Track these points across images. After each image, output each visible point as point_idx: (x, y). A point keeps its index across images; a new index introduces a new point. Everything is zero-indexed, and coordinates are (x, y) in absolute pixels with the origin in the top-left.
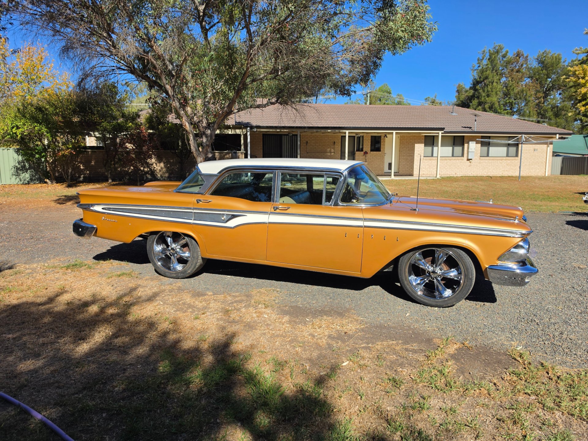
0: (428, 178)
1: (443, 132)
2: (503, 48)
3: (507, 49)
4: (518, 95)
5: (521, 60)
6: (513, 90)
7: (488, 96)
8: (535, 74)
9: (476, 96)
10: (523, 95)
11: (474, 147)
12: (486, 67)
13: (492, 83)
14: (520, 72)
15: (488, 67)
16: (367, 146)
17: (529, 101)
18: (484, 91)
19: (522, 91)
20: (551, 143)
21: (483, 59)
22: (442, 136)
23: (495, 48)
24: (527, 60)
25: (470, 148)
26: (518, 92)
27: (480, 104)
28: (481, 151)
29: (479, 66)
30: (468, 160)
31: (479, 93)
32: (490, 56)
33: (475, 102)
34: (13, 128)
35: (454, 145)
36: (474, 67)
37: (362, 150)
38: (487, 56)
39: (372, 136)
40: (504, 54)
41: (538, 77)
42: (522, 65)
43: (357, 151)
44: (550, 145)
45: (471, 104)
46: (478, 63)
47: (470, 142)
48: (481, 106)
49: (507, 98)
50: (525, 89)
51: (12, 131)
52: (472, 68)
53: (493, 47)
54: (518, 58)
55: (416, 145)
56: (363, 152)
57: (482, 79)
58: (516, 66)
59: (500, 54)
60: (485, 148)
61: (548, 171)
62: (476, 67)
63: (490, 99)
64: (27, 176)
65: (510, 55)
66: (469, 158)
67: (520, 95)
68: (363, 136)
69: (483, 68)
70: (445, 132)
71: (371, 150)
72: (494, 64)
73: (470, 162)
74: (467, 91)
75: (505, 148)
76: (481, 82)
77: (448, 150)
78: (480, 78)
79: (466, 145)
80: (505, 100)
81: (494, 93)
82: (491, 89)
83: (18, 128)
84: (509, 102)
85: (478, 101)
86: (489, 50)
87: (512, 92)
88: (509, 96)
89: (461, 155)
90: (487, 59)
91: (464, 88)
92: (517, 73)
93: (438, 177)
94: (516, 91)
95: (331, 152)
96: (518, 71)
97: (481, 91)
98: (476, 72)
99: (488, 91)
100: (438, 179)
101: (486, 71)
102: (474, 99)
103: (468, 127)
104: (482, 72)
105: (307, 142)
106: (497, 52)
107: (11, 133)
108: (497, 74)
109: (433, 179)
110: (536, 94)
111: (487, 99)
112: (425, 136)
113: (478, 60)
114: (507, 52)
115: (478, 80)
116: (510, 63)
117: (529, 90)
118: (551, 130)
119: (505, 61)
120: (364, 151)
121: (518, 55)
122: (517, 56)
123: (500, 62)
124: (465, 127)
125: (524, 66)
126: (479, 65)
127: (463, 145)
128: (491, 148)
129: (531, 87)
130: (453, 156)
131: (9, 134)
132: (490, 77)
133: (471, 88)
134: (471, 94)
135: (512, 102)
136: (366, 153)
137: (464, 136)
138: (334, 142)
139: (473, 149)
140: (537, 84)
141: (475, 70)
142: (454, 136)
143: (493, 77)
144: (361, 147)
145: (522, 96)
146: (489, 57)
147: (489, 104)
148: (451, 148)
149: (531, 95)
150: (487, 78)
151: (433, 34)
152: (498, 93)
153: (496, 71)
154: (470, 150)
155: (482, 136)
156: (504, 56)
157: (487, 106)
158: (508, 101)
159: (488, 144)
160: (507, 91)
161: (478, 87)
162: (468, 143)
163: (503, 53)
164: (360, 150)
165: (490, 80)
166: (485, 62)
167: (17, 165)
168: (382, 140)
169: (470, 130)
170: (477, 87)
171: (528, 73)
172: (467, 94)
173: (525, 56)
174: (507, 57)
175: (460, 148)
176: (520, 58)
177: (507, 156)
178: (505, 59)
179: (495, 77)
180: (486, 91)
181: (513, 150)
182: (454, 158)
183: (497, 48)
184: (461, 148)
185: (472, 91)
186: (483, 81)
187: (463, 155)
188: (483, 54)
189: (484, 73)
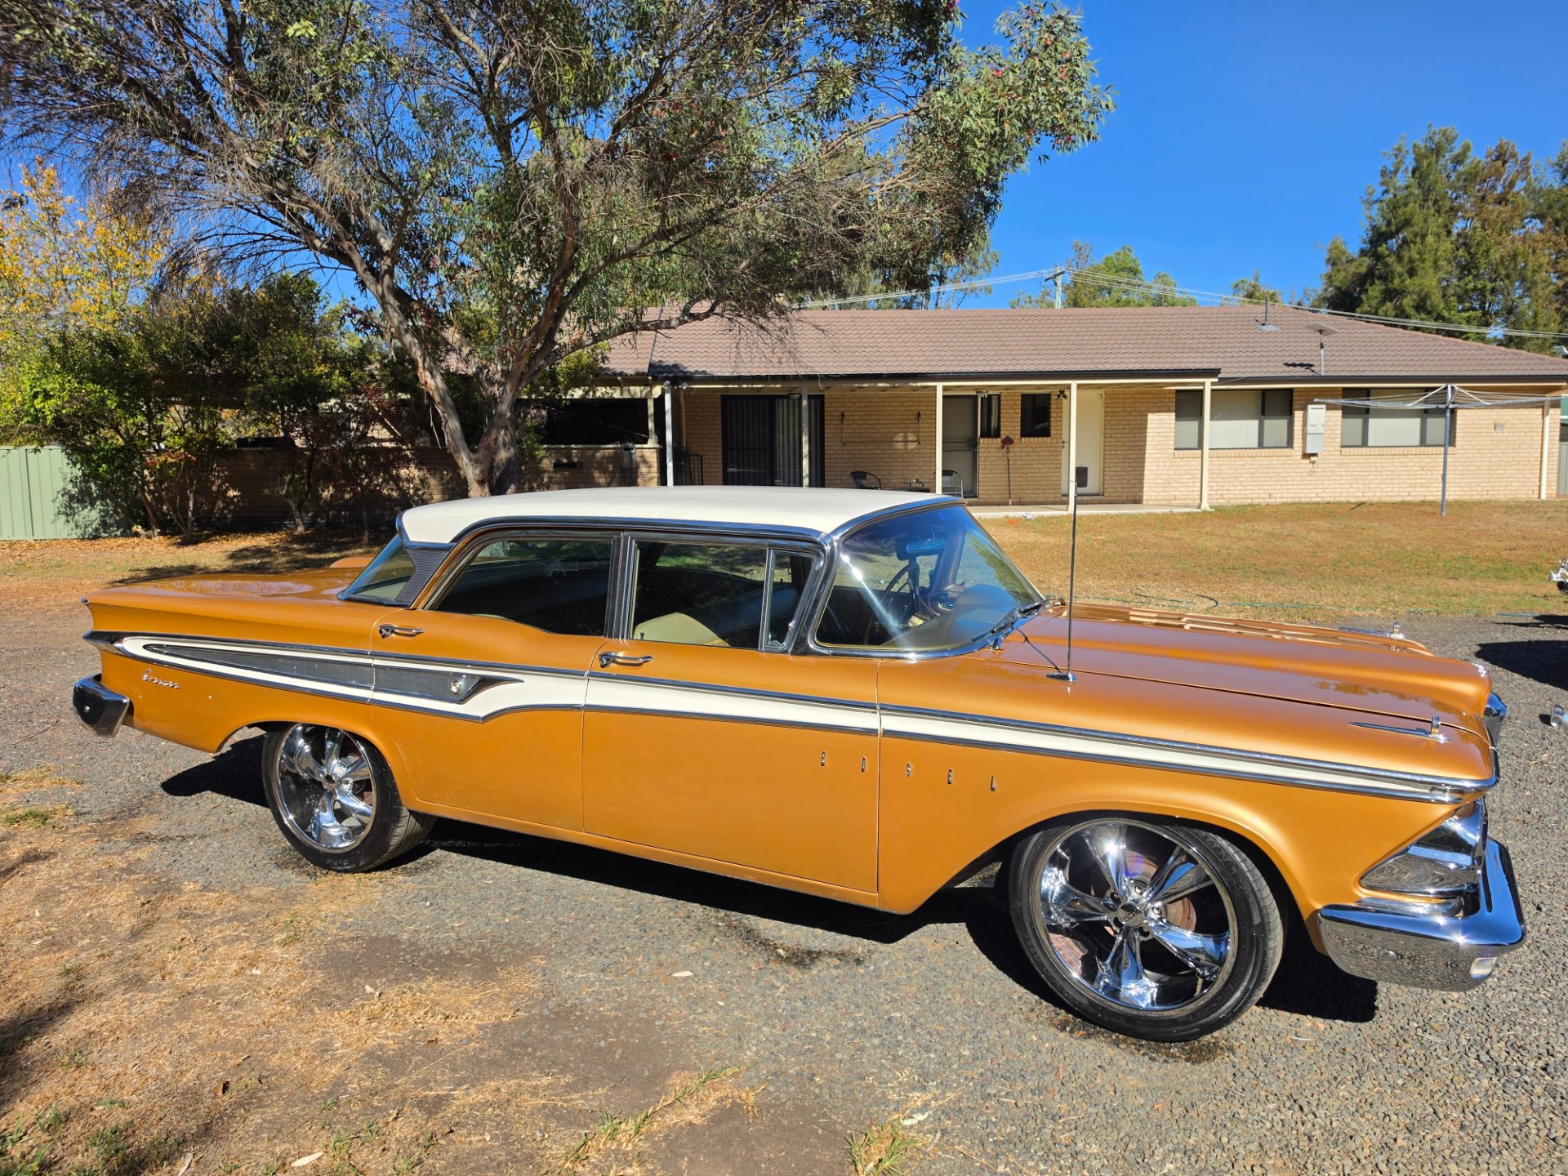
0: (1176, 510)
1: (1216, 380)
2: (1455, 138)
3: (1467, 141)
4: (1500, 267)
5: (1510, 170)
6: (1488, 256)
7: (1412, 272)
8: (1550, 207)
9: (1377, 273)
10: (1516, 266)
11: (1320, 420)
12: (1406, 192)
13: (1424, 237)
14: (1507, 201)
15: (1411, 194)
16: (1011, 423)
17: (1534, 283)
18: (1400, 259)
19: (1514, 257)
20: (1556, 404)
21: (1396, 172)
22: (1212, 390)
23: (1431, 138)
24: (1528, 168)
25: (1309, 423)
26: (1502, 257)
27: (1389, 295)
28: (1342, 430)
29: (1386, 192)
30: (1306, 456)
31: (1386, 265)
32: (1417, 161)
33: (1375, 290)
34: (35, 396)
35: (1263, 413)
36: (1371, 194)
37: (997, 435)
38: (1410, 162)
39: (1023, 396)
40: (1458, 155)
41: (1559, 215)
42: (1512, 184)
43: (982, 436)
44: (1552, 411)
45: (1363, 297)
46: (1382, 184)
47: (1310, 407)
48: (1391, 301)
49: (1470, 278)
50: (1521, 249)
51: (33, 406)
52: (1366, 198)
53: (1425, 136)
54: (1500, 163)
55: (1151, 417)
56: (999, 440)
57: (1393, 228)
58: (1494, 187)
59: (1448, 155)
60: (1357, 422)
61: (1549, 485)
62: (1377, 195)
63: (1417, 280)
64: (91, 515)
65: (1478, 156)
66: (1309, 451)
67: (1507, 268)
68: (999, 396)
69: (1395, 196)
70: (1222, 381)
71: (1023, 435)
72: (1427, 183)
73: (1313, 463)
74: (1353, 260)
75: (1417, 422)
76: (1392, 235)
77: (1245, 429)
78: (1389, 224)
79: (1298, 415)
80: (1462, 283)
81: (1428, 264)
82: (1419, 253)
83: (47, 396)
84: (1475, 289)
85: (1383, 287)
86: (1415, 146)
87: (1483, 261)
88: (1474, 272)
89: (1285, 444)
90: (1410, 170)
91: (1344, 253)
92: (1498, 206)
93: (1205, 506)
94: (1495, 256)
95: (906, 441)
96: (1501, 200)
97: (1391, 260)
98: (1376, 206)
99: (1411, 261)
100: (1205, 512)
101: (1406, 205)
102: (1373, 283)
103: (1302, 365)
104: (1395, 208)
105: (843, 415)
106: (1437, 151)
107: (32, 410)
108: (1438, 211)
109: (1189, 513)
110: (1556, 262)
111: (1408, 282)
112: (1177, 391)
113: (1383, 173)
114: (1467, 148)
115: (1384, 229)
116: (1475, 177)
117: (1534, 251)
118: (1551, 367)
119: (1460, 175)
120: (1003, 437)
121: (1502, 156)
122: (1498, 158)
123: (1448, 177)
124: (1294, 365)
125: (1520, 185)
126: (1384, 188)
127: (1289, 413)
128: (1372, 422)
129: (1541, 245)
130: (1261, 445)
131: (27, 414)
132: (1418, 219)
133: (1363, 253)
134: (1363, 270)
135: (1485, 287)
136: (1008, 441)
137: (1291, 390)
138: (919, 414)
139: (1319, 426)
140: (1558, 234)
141: (1375, 202)
142: (1264, 391)
143: (1425, 221)
144: (994, 424)
145: (1511, 268)
146: (1414, 164)
147: (1415, 297)
148: (1255, 423)
149: (1541, 266)
150: (1407, 223)
151: (1102, 120)
152: (1442, 263)
153: (1435, 202)
154: (1310, 429)
155: (1345, 389)
156: (1458, 160)
157: (1407, 302)
158: (1471, 286)
159: (1366, 412)
160: (1468, 258)
161: (1382, 249)
162: (1304, 409)
163: (1456, 152)
164: (991, 432)
165: (1416, 228)
166: (1403, 179)
167: (70, 487)
168: (1053, 406)
169: (1308, 373)
170: (1380, 249)
171: (1532, 205)
172: (1352, 269)
173: (1520, 158)
174: (1467, 161)
175: (1282, 423)
176: (1505, 162)
177: (1423, 443)
178: (1460, 168)
179: (1431, 220)
180: (1406, 260)
181: (1437, 425)
182: (1263, 451)
183: (1437, 139)
184: (1284, 422)
185: (1367, 261)
186: (1398, 231)
187: (1290, 444)
188: (1396, 156)
189: (1400, 211)
